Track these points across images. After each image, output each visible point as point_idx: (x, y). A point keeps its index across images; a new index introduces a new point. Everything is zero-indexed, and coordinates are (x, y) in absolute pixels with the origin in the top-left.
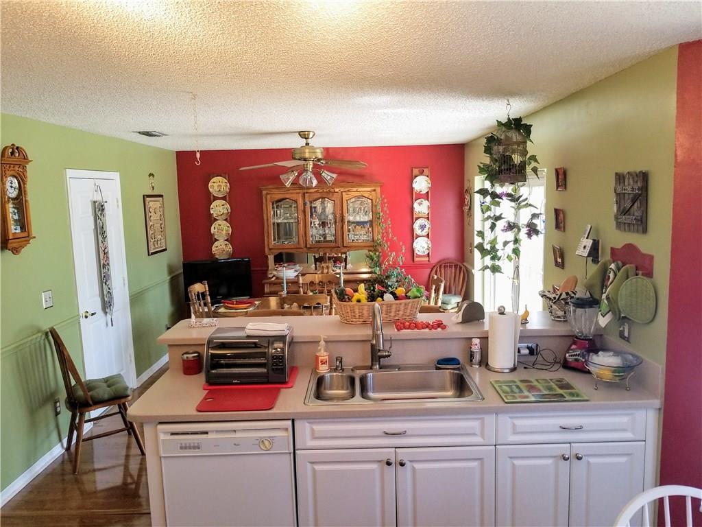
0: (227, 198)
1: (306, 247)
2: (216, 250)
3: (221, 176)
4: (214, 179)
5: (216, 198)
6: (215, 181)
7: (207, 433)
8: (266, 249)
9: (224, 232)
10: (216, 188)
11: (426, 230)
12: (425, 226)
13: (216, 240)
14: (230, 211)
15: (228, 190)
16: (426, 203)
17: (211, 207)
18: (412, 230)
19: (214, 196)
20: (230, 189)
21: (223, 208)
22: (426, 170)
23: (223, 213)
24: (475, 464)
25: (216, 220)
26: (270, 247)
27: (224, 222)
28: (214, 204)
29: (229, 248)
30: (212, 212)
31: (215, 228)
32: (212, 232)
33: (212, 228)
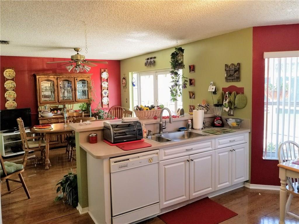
0: (14, 80)
1: (58, 102)
2: (8, 105)
3: (10, 69)
4: (7, 70)
5: (8, 80)
6: (7, 71)
7: (129, 160)
8: (39, 104)
9: (12, 96)
10: (8, 74)
11: (107, 94)
12: (106, 93)
13: (8, 100)
14: (15, 86)
15: (14, 76)
16: (107, 83)
17: (5, 84)
18: (102, 95)
19: (6, 78)
20: (15, 75)
21: (12, 85)
22: (106, 70)
23: (11, 87)
24: (210, 157)
25: (7, 90)
26: (41, 102)
27: (13, 91)
28: (7, 82)
29: (15, 104)
30: (5, 86)
31: (7, 94)
32: (5, 96)
33: (6, 94)
